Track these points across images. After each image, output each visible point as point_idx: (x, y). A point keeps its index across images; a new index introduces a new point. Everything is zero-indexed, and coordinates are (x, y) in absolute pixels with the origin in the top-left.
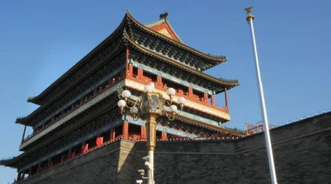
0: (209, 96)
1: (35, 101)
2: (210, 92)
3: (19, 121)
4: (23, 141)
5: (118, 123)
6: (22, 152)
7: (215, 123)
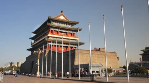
0: (74, 34)
1: (34, 33)
2: (74, 33)
3: (30, 38)
4: (32, 44)
5: (46, 45)
6: (32, 47)
7: (75, 41)
